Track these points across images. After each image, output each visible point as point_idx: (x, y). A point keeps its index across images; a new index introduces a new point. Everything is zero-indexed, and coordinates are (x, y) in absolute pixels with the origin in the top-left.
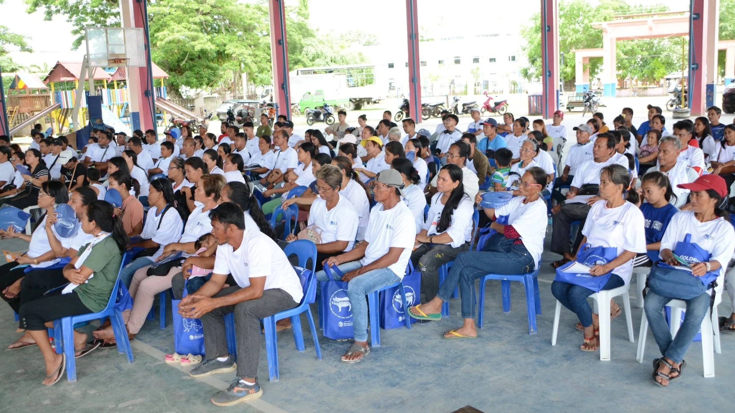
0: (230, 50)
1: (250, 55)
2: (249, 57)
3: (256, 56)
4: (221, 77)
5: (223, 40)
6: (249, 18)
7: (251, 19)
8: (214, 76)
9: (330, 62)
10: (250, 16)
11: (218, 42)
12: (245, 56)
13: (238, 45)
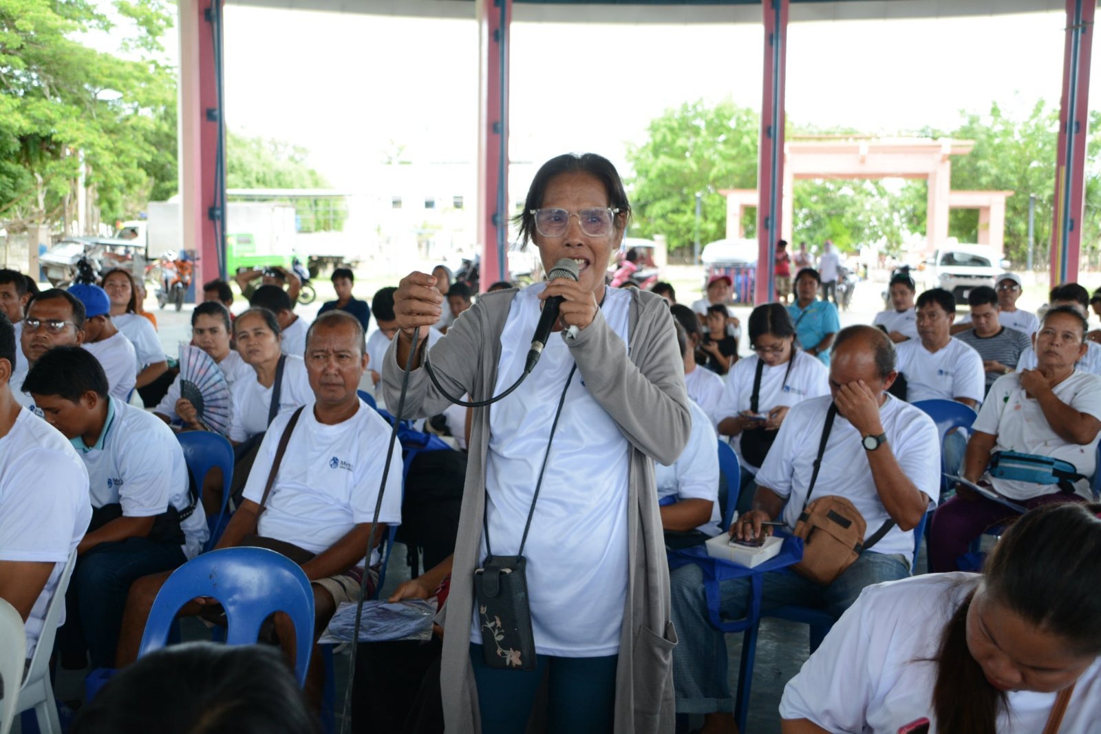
0: (64, 135)
1: (107, 148)
2: (106, 153)
3: (119, 153)
4: (30, 194)
5: (48, 112)
6: (107, 72)
7: (110, 76)
8: (15, 190)
9: (254, 183)
10: (110, 68)
11: (37, 114)
12: (98, 150)
13: (81, 125)
